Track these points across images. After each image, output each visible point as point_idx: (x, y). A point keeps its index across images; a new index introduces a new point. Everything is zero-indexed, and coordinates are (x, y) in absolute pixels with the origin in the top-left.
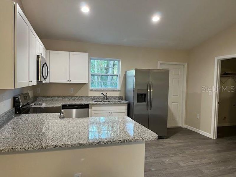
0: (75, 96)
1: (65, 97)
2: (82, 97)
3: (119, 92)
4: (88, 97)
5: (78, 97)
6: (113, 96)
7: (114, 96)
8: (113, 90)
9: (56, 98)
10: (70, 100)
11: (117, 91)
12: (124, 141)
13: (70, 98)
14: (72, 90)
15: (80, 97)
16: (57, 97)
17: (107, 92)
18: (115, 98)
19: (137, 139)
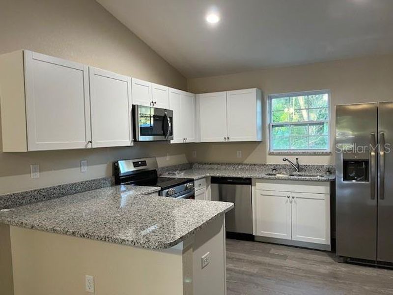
0: (245, 162)
1: (229, 164)
2: (255, 165)
3: (328, 157)
4: (265, 165)
5: (248, 164)
6: (313, 164)
7: (317, 164)
8: (315, 153)
9: (216, 166)
10: (236, 169)
11: (323, 154)
12: (106, 239)
13: (236, 166)
14: (239, 153)
15: (251, 165)
16: (218, 164)
17: (297, 157)
18: (318, 168)
19: (124, 240)
